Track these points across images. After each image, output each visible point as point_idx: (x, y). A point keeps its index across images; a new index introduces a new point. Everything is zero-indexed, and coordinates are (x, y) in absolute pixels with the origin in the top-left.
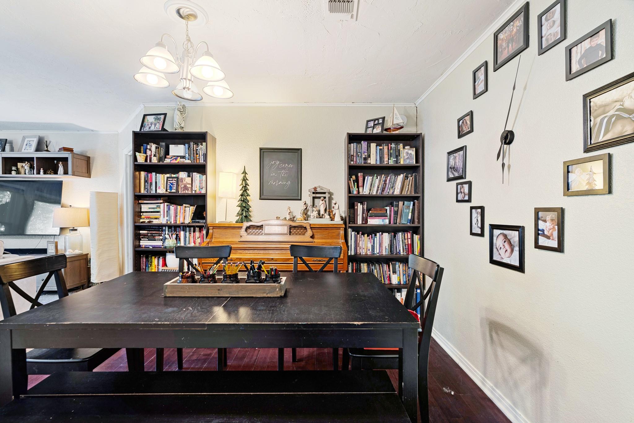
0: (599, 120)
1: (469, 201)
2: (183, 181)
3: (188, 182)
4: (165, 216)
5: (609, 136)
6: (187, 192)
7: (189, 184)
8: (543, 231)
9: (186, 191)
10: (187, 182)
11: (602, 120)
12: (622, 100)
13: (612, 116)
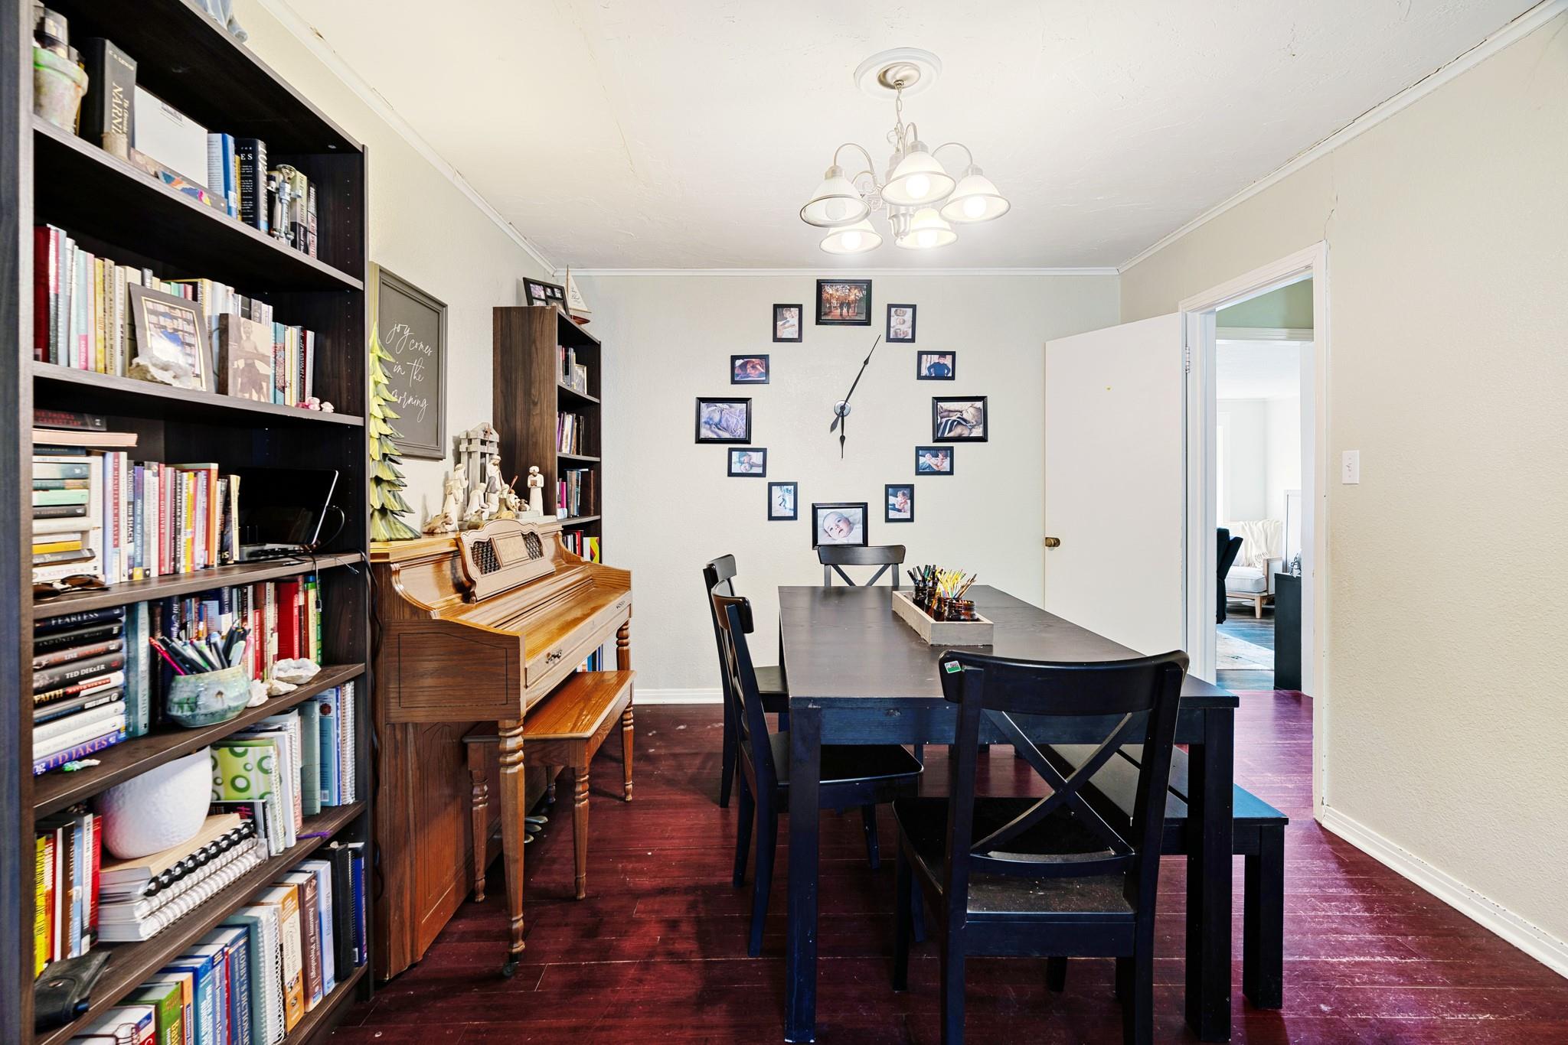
0: (944, 420)
1: (763, 475)
2: (244, 337)
3: (261, 350)
4: (124, 533)
5: (952, 434)
6: (255, 397)
7: (263, 358)
8: (894, 505)
9: (251, 395)
10: (256, 348)
11: (947, 422)
12: (961, 412)
13: (955, 421)
